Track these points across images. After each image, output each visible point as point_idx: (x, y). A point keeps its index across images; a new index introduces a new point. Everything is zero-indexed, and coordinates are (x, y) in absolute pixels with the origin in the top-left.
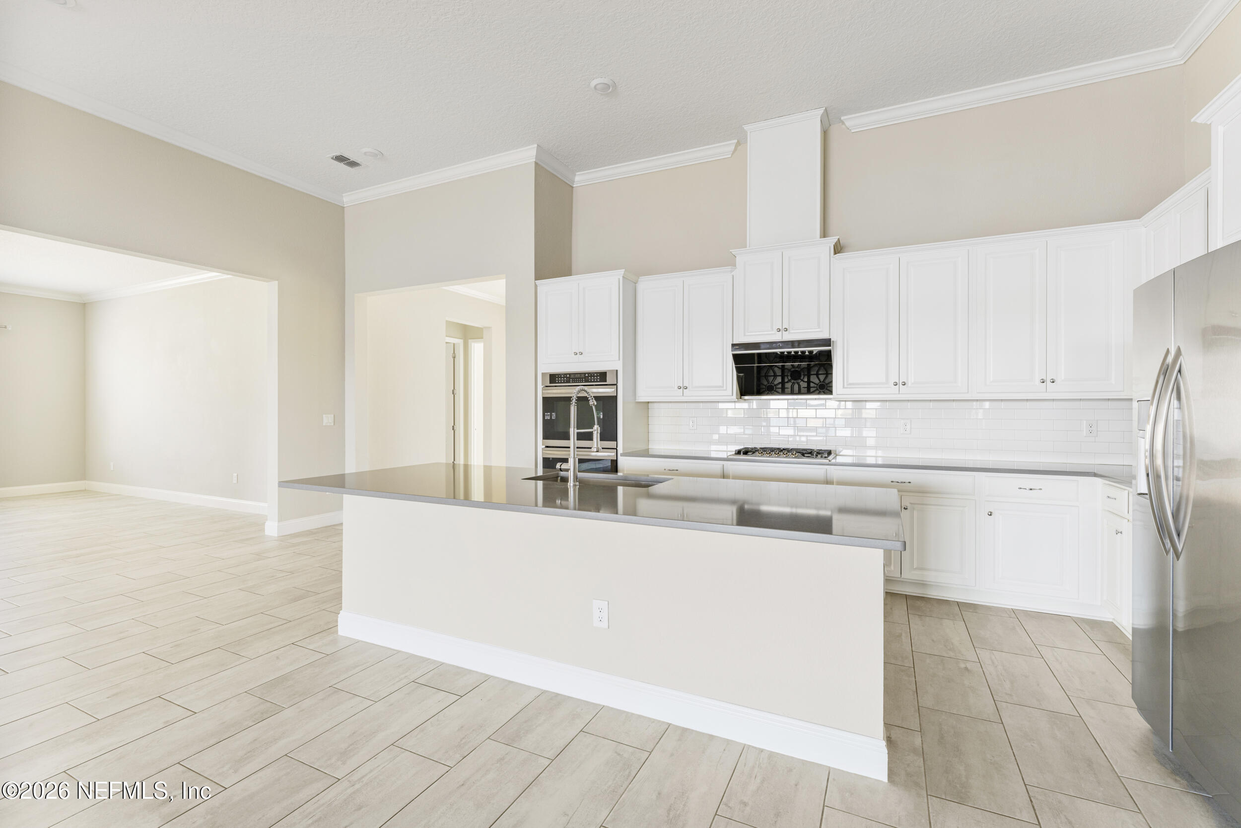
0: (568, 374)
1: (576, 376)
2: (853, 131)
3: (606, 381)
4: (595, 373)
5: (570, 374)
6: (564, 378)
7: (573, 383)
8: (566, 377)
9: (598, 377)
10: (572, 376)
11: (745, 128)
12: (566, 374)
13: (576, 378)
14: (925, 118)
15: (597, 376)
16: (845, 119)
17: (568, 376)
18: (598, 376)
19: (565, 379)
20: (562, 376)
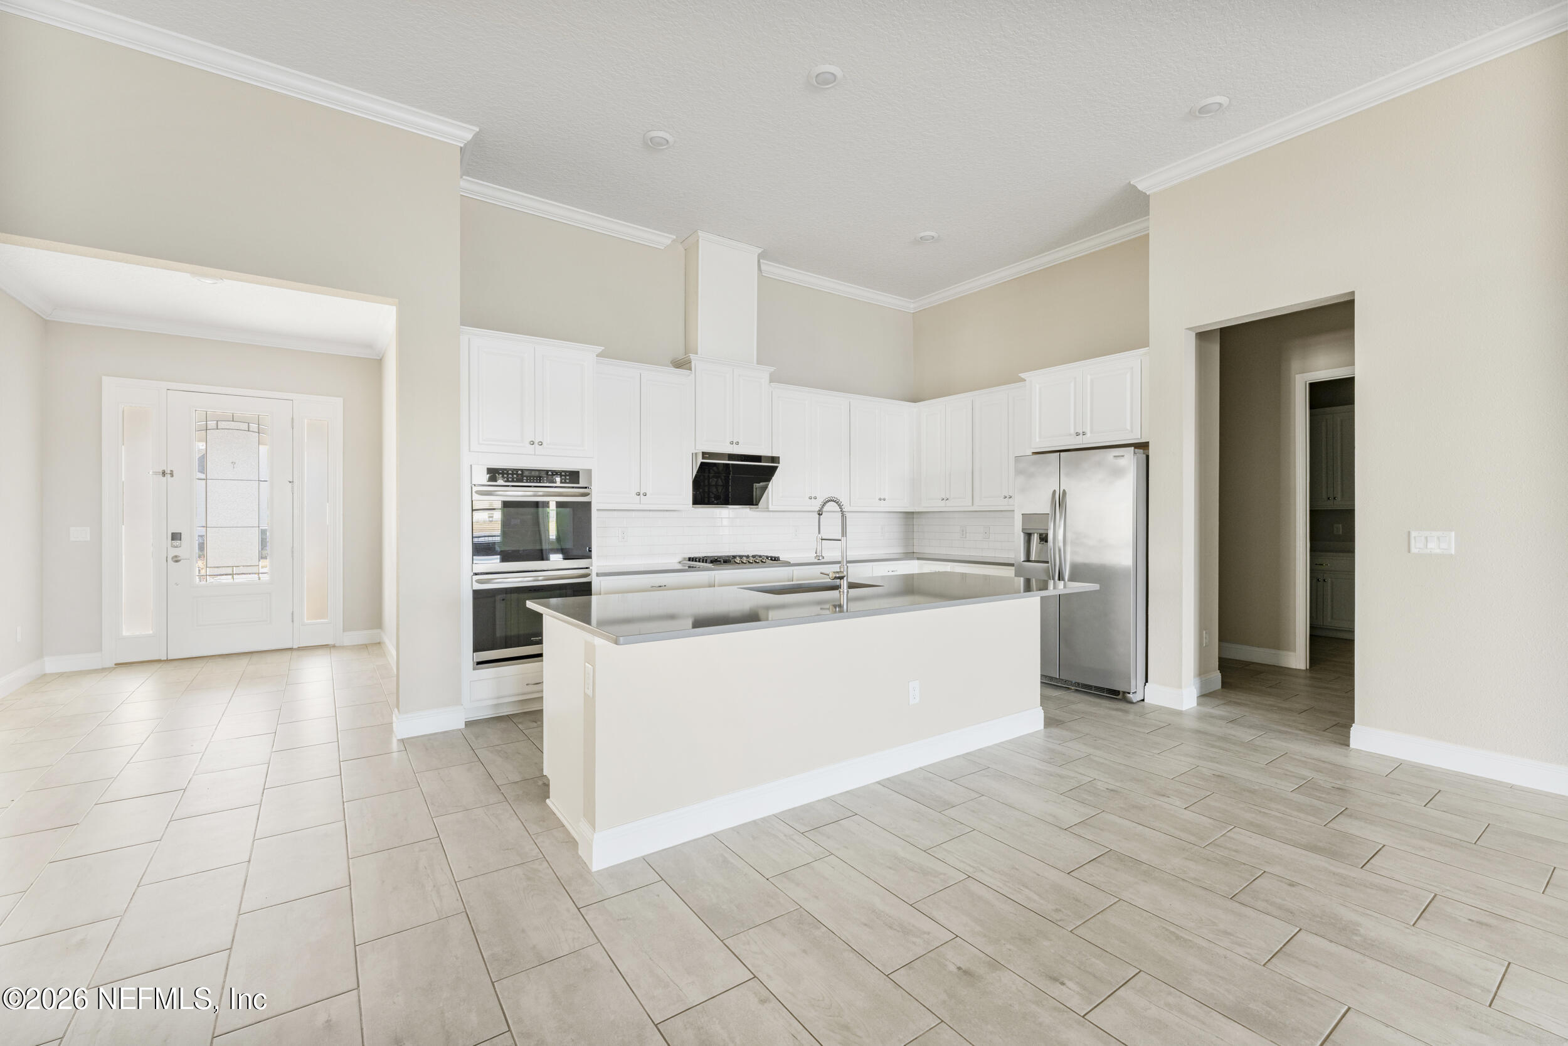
0: (520, 470)
1: (533, 473)
2: (763, 274)
3: (578, 483)
4: (563, 471)
5: (522, 470)
6: (513, 474)
7: (527, 482)
8: (517, 474)
9: (568, 477)
10: (526, 473)
11: (699, 234)
12: (517, 470)
13: (534, 477)
14: (793, 284)
15: (565, 476)
16: (763, 263)
17: (520, 472)
18: (568, 475)
19: (515, 476)
20: (510, 472)
